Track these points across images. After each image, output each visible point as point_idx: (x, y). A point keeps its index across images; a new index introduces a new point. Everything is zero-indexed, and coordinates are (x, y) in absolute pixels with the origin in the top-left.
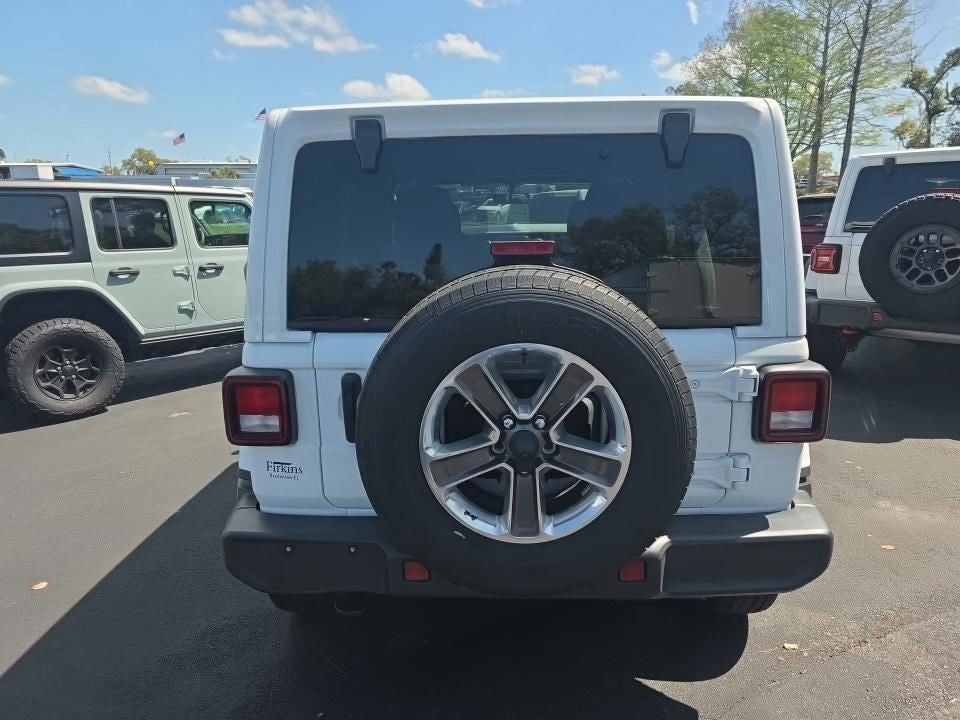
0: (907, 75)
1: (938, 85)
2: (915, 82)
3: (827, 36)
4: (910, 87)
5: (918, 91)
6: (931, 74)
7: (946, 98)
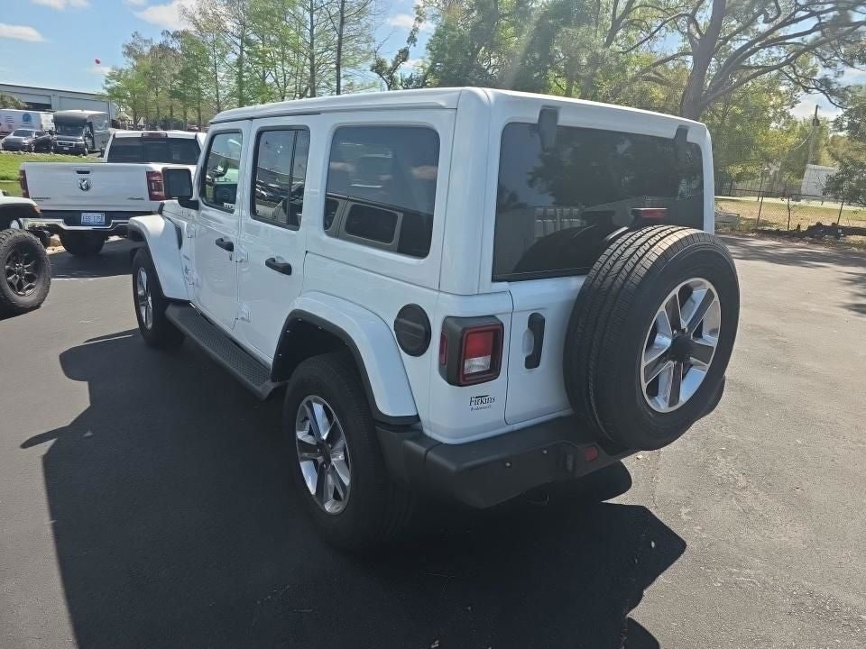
0: (372, 62)
1: (394, 74)
2: (379, 68)
3: (312, 17)
4: (376, 72)
5: (381, 76)
6: (389, 64)
7: (401, 85)
